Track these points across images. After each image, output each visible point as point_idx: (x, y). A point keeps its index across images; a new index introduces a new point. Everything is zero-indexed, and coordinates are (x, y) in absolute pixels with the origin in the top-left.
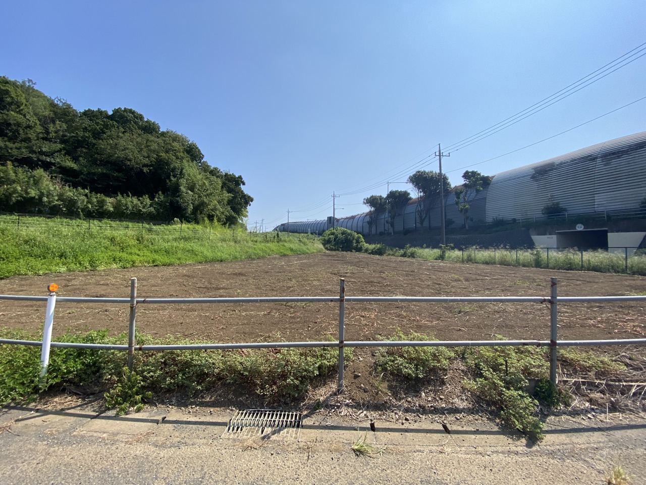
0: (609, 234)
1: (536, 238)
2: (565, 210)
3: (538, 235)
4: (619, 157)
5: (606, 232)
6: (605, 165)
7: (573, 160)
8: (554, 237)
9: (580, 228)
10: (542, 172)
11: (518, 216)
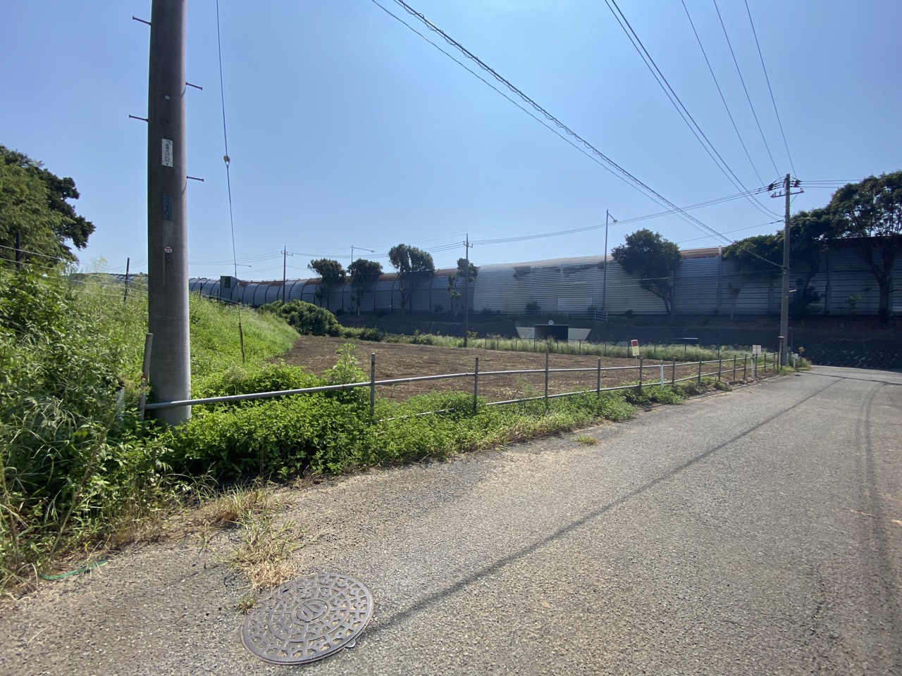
0: (569, 329)
1: (520, 329)
2: (539, 308)
3: (522, 326)
4: (574, 273)
5: (567, 327)
6: (566, 277)
7: (544, 268)
8: (533, 328)
9: (551, 323)
10: (522, 273)
11: (502, 309)
